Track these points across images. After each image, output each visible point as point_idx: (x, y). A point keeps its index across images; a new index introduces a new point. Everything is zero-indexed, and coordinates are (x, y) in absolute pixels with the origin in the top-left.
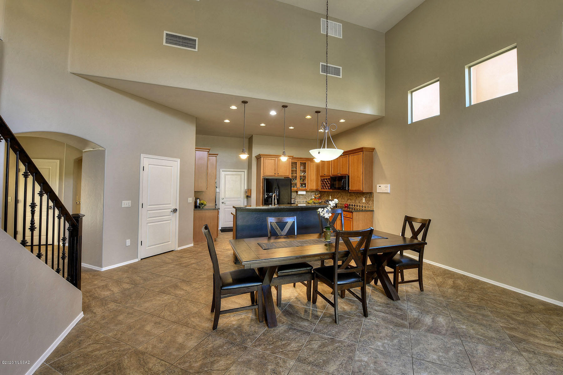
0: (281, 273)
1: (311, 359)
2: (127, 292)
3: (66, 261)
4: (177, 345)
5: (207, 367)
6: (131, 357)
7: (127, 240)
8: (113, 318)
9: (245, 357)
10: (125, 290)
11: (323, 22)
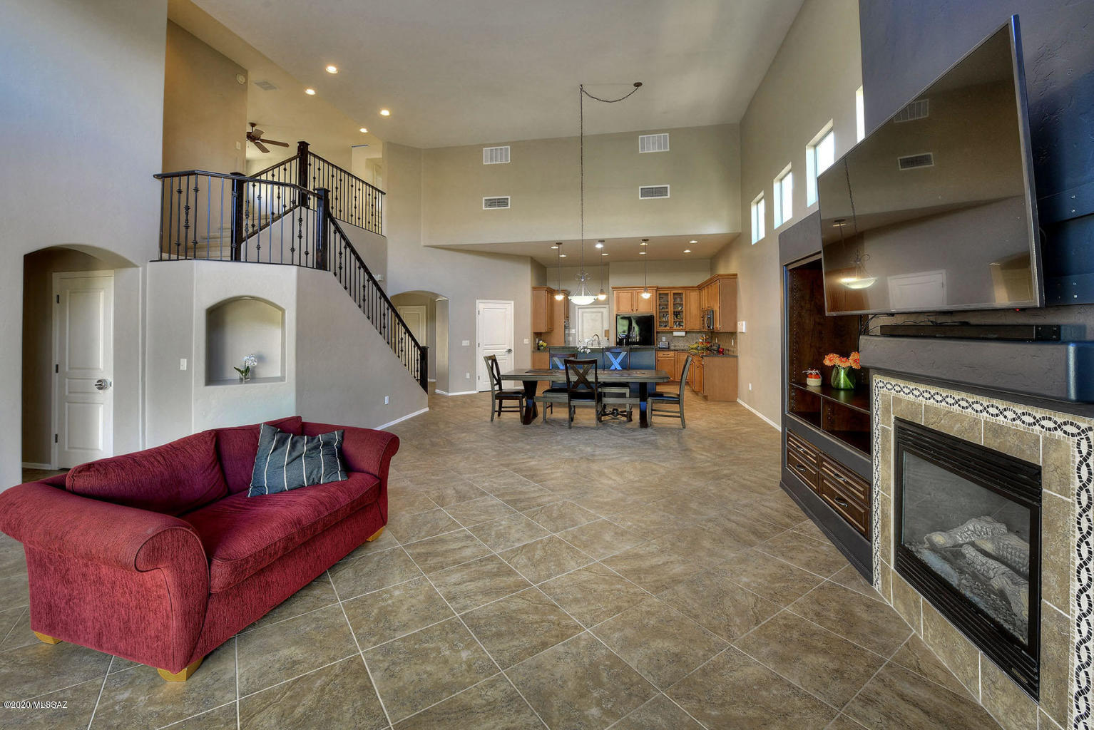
7: (467, 374)
11: (643, 139)
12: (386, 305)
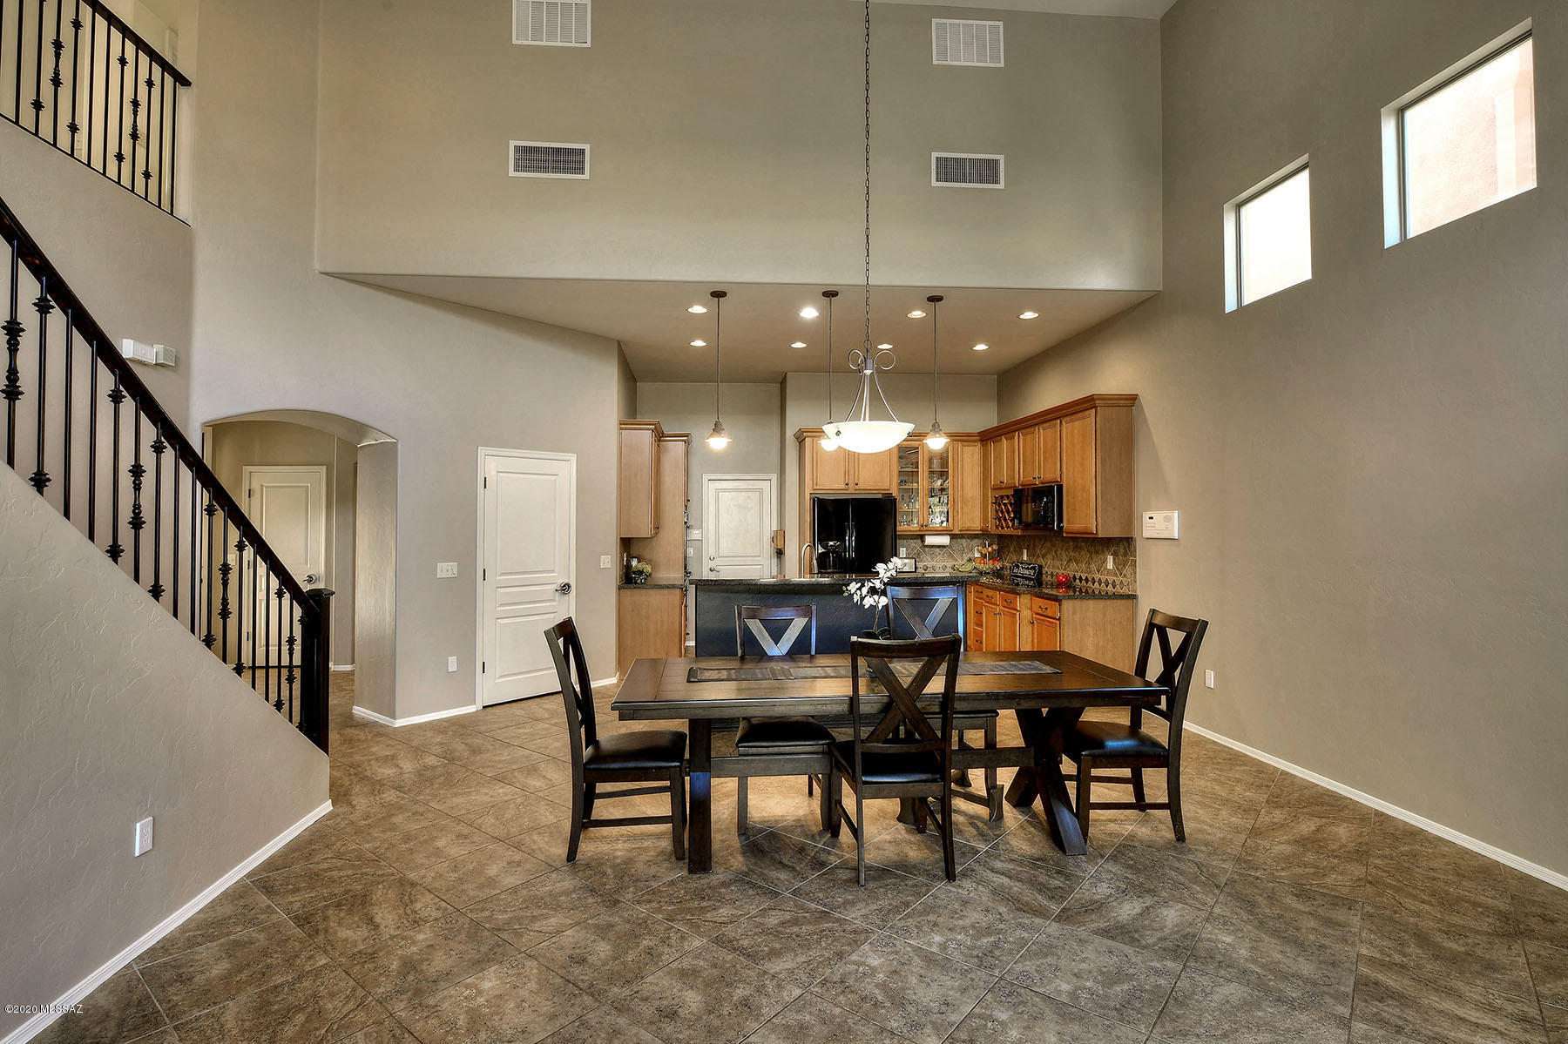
0: (745, 747)
1: (745, 943)
2: (428, 774)
3: (297, 685)
4: (483, 879)
5: (520, 924)
6: (390, 888)
7: (450, 658)
8: (383, 818)
9: (605, 918)
10: (426, 768)
11: (942, 27)
12: (149, 432)
